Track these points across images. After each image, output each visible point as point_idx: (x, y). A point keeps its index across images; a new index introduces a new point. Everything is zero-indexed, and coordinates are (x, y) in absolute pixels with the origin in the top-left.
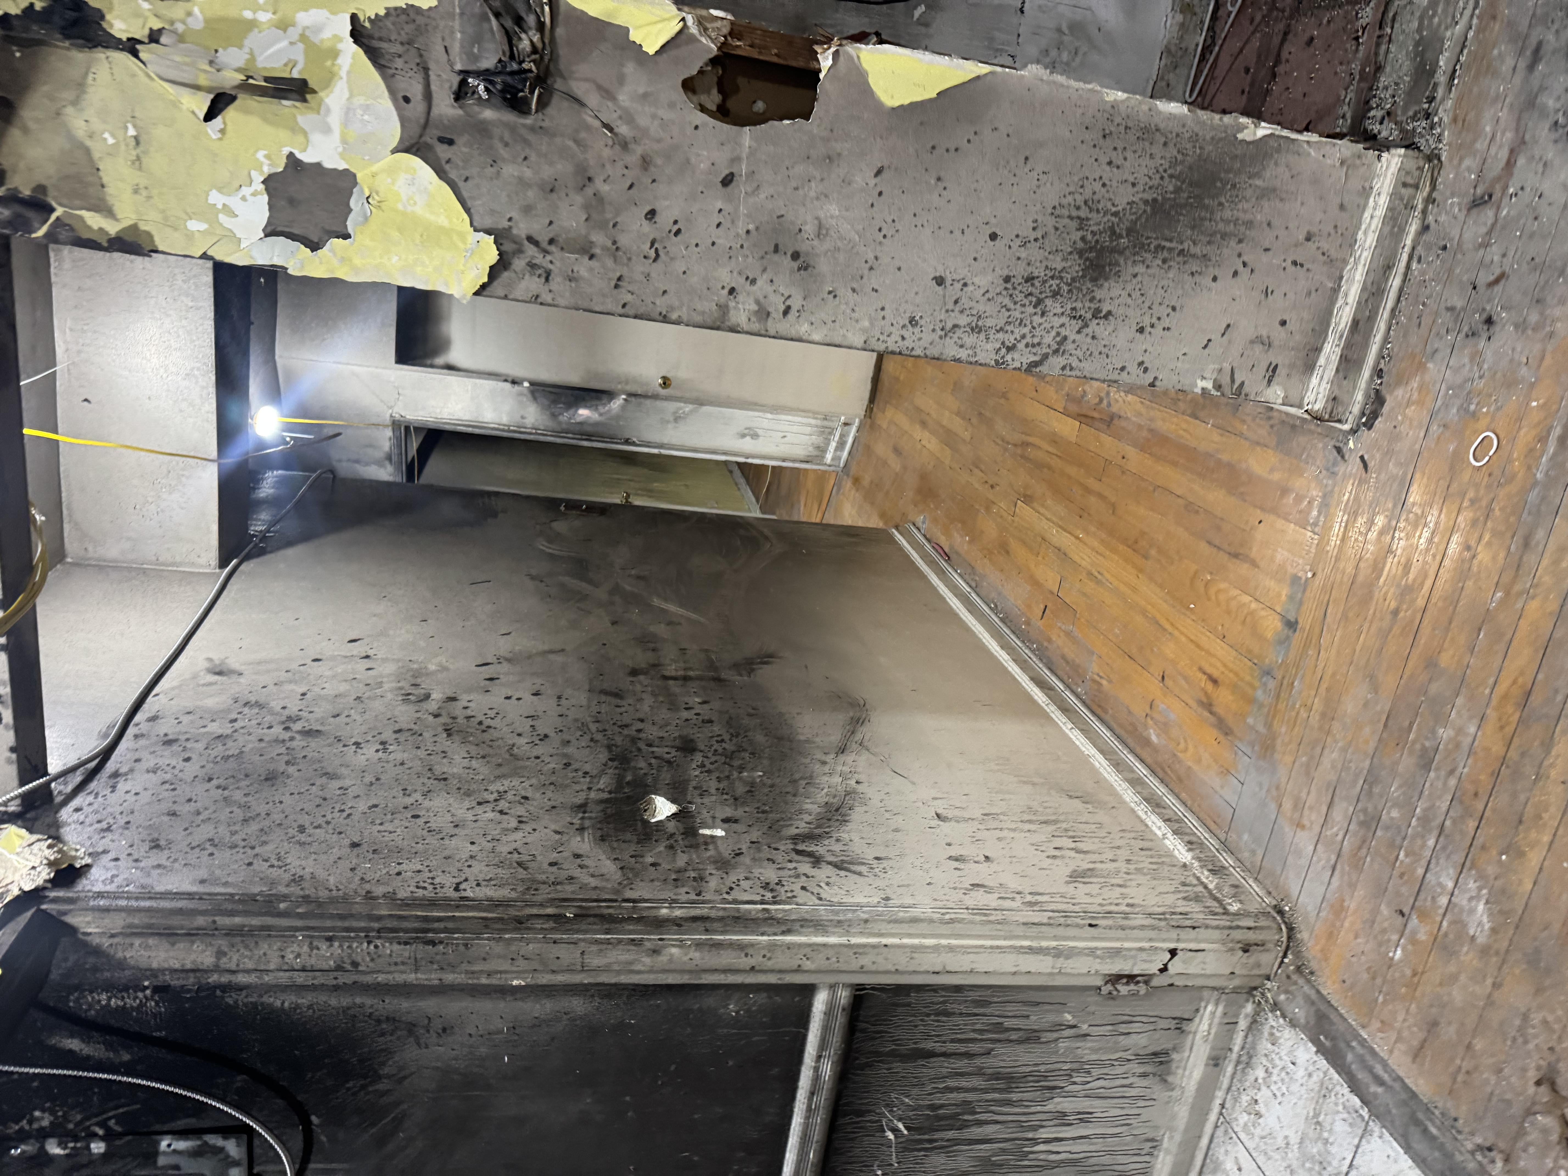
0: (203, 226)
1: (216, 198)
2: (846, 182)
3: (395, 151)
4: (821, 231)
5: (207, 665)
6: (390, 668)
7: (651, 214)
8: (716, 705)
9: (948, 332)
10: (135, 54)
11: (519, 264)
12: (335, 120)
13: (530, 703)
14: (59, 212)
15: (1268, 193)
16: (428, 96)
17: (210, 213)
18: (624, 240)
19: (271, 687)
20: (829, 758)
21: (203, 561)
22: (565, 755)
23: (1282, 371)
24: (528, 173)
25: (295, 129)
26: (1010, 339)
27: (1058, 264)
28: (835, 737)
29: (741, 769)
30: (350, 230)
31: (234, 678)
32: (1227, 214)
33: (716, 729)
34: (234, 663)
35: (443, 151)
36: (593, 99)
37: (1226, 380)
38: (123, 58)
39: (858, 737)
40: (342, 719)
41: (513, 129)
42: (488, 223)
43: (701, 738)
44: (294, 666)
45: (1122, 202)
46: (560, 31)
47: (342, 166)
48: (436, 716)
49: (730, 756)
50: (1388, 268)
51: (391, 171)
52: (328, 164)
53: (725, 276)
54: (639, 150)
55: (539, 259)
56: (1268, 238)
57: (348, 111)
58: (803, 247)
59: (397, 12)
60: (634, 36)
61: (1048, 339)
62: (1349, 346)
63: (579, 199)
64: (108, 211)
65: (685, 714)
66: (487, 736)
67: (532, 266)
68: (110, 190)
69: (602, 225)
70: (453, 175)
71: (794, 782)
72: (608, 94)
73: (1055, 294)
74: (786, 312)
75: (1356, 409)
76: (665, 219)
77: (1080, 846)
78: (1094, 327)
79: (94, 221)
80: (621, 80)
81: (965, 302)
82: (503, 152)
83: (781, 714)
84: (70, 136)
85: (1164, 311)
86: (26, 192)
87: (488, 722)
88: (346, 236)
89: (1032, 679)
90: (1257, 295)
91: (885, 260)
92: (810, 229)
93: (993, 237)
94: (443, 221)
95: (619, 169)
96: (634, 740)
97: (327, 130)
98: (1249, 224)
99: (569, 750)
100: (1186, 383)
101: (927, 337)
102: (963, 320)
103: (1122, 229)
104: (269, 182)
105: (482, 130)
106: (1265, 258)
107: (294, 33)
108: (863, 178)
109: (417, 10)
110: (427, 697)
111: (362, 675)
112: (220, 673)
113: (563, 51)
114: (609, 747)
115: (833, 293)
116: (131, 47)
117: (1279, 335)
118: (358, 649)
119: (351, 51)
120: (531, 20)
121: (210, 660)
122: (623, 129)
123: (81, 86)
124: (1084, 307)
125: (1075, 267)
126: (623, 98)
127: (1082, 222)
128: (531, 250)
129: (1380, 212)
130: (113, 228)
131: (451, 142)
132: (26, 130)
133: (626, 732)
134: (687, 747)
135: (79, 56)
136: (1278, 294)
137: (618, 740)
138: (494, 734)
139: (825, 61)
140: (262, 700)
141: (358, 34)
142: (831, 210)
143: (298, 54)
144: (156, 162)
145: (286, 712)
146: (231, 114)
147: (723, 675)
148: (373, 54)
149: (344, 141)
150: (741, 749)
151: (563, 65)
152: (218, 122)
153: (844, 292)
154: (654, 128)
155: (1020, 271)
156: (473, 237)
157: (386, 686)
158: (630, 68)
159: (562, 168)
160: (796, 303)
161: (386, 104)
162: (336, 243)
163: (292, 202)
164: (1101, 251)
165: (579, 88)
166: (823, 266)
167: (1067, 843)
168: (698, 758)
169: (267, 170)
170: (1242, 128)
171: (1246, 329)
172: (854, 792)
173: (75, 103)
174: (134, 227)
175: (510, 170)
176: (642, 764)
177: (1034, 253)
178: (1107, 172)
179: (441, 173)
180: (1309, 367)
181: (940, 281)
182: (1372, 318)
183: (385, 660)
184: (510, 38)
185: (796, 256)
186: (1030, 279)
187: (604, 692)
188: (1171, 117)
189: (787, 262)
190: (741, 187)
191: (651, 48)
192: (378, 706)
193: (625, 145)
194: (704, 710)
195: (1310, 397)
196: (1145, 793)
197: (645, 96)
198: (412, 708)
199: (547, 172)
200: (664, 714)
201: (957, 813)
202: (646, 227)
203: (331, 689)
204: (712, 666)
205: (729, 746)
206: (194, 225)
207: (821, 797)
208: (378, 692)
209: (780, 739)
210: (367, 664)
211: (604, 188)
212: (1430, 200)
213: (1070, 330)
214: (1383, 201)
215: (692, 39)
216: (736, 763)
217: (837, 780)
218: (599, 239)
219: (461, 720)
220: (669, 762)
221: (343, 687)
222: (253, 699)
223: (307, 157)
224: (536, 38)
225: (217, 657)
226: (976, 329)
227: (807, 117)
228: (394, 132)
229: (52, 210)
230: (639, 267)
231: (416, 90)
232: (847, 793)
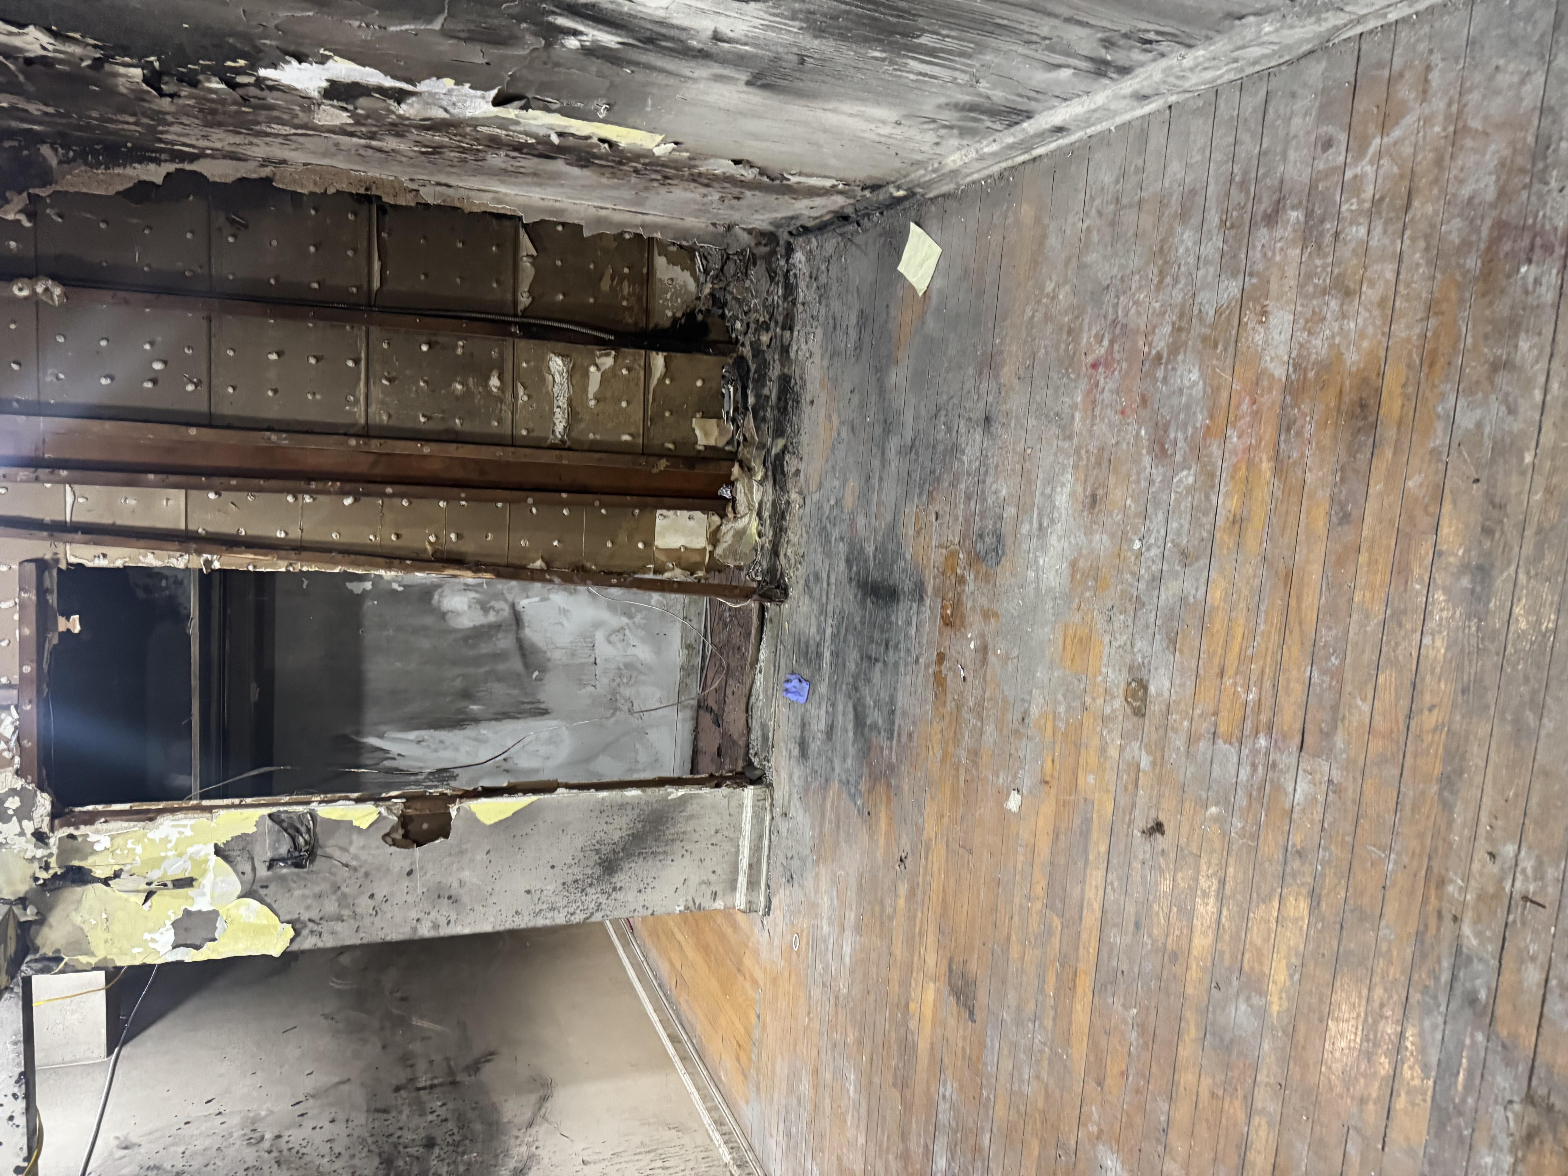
0: (140, 950)
1: (147, 936)
2: (472, 860)
3: (239, 897)
4: (461, 884)
5: (116, 1142)
6: (236, 1120)
7: (372, 896)
8: (451, 1105)
9: (536, 914)
10: (108, 885)
11: (305, 932)
12: (207, 890)
13: (329, 1130)
14: (66, 959)
15: (691, 817)
16: (254, 869)
17: (144, 943)
18: (358, 910)
19: (162, 1152)
20: (520, 1134)
21: (95, 1055)
22: (354, 1166)
23: (719, 894)
24: (307, 892)
25: (187, 897)
26: (571, 910)
27: (589, 871)
28: (527, 1115)
29: (464, 1153)
30: (217, 936)
31: (136, 1149)
32: (672, 831)
33: (450, 1125)
34: (134, 1139)
35: (263, 892)
36: (337, 854)
37: (691, 904)
38: (100, 886)
39: (543, 1110)
40: (211, 1167)
41: (297, 875)
42: (288, 918)
43: (439, 1134)
44: (173, 1131)
45: (616, 838)
46: (318, 829)
47: (211, 908)
48: (269, 1152)
49: (457, 1145)
50: (761, 837)
51: (237, 907)
52: (204, 909)
53: (413, 914)
54: (363, 870)
55: (315, 928)
56: (696, 837)
57: (214, 885)
58: (453, 892)
59: (238, 837)
60: (355, 823)
61: (592, 905)
62: (750, 876)
63: (334, 897)
64: (92, 954)
65: (430, 1117)
66: (303, 1162)
67: (312, 932)
68: (93, 944)
69: (347, 906)
70: (268, 900)
71: (496, 1156)
72: (344, 850)
73: (591, 885)
74: (449, 923)
75: (762, 905)
76: (379, 897)
77: (667, 1164)
78: (614, 895)
79: (84, 959)
80: (351, 843)
81: (543, 898)
82: (293, 885)
83: (494, 1104)
84: (74, 925)
85: (650, 880)
86: (50, 954)
87: (303, 1151)
88: (214, 940)
89: (669, 1036)
90: (697, 863)
91: (497, 889)
92: (455, 884)
93: (553, 867)
94: (265, 922)
95: (354, 880)
96: (396, 1145)
97: (204, 894)
98: (684, 833)
99: (356, 1161)
100: (670, 910)
101: (526, 918)
102: (544, 907)
103: (619, 849)
104: (174, 924)
105: (283, 879)
106: (697, 846)
107: (185, 857)
108: (480, 856)
109: (247, 835)
110: (262, 1138)
111: (220, 1130)
112: (126, 1148)
113: (320, 837)
114: (380, 1155)
115: (472, 910)
116: (106, 882)
117: (713, 878)
118: (213, 1108)
119: (215, 860)
120: (303, 829)
121: (117, 1138)
122: (354, 863)
123: (80, 902)
124: (608, 888)
125: (598, 871)
126: (352, 850)
127: (598, 852)
128: (310, 925)
129: (749, 815)
130: (93, 961)
131: (266, 887)
132: (51, 926)
133: (391, 1140)
134: (430, 1144)
135: (79, 890)
136: (708, 860)
137: (386, 1148)
138: (306, 1159)
139: (453, 813)
140: (157, 1163)
141: (218, 851)
142: (466, 874)
143: (189, 865)
144: (116, 928)
145: (175, 1170)
146: (154, 898)
147: (458, 1079)
148: (226, 858)
149: (212, 898)
150: (465, 1138)
151: (321, 842)
152: (149, 903)
153: (478, 908)
154: (370, 859)
155: (570, 879)
156: (281, 926)
157: (235, 1135)
158: (355, 837)
159: (324, 886)
160: (453, 917)
161: (233, 877)
162: (209, 944)
163: (186, 930)
164: (610, 862)
165: (329, 850)
166: (465, 899)
167: (659, 1164)
168: (436, 1151)
169: (173, 918)
170: (670, 794)
171: (694, 879)
172: (534, 1155)
173: (76, 910)
174: (105, 959)
175: (297, 893)
176: (401, 1163)
177: (576, 870)
178: (605, 827)
179: (262, 901)
180: (733, 888)
181: (528, 892)
182: (759, 861)
183: (232, 1113)
184: (293, 839)
185: (450, 897)
186: (576, 881)
187: (378, 1111)
188: (633, 797)
189: (446, 901)
190: (417, 874)
191: (364, 826)
192: (231, 1152)
193: (355, 870)
194: (442, 1112)
195: (737, 903)
196: (716, 1116)
197: (363, 847)
198: (254, 1149)
199: (317, 889)
200: (416, 1121)
201: (596, 1157)
202: (370, 902)
203: (201, 1144)
204: (451, 1072)
205: (457, 1138)
206: (135, 951)
207: (512, 1164)
208: (231, 1140)
209: (490, 1124)
210: (220, 1119)
211: (347, 890)
212: (772, 805)
213: (603, 899)
214: (750, 809)
215: (385, 818)
216: (460, 1150)
217: (523, 1149)
218: (346, 912)
219: (285, 1152)
220: (418, 1158)
221: (208, 1142)
222: (152, 1164)
223: (193, 909)
224: (307, 837)
225: (120, 1134)
226: (553, 909)
227: (446, 836)
228: (238, 888)
229: (62, 959)
230: (367, 921)
231: (248, 868)
232: (529, 1157)
